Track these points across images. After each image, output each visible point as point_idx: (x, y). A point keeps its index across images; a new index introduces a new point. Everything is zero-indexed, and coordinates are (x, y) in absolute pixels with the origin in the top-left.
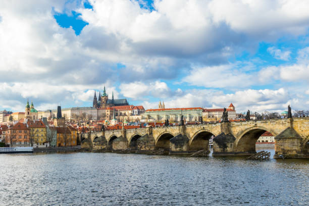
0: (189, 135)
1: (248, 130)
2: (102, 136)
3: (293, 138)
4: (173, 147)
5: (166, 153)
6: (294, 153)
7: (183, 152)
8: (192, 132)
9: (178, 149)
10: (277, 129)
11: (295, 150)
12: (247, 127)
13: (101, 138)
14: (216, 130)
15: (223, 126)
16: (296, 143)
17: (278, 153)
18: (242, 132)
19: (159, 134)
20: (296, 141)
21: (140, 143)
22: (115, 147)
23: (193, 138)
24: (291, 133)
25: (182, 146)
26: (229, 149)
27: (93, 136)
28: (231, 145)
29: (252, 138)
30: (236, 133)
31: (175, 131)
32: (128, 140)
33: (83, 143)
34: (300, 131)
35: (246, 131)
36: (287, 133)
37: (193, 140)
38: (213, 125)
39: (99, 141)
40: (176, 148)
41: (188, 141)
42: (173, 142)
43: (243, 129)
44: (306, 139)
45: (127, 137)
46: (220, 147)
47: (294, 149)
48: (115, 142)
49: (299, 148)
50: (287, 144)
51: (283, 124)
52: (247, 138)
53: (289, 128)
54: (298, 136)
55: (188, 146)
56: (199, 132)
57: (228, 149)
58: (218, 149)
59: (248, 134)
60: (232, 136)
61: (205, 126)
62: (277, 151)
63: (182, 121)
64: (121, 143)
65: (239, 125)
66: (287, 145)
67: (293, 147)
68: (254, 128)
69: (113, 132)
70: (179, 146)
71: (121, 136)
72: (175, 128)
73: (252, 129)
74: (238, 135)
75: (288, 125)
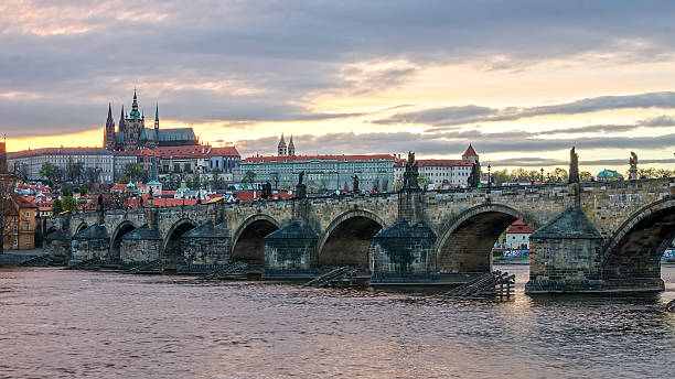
0: (318, 225)
1: (469, 215)
2: (96, 225)
3: (579, 238)
4: (272, 257)
5: (256, 273)
6: (580, 276)
7: (299, 270)
8: (327, 219)
9: (287, 263)
10: (541, 212)
11: (582, 269)
12: (465, 206)
13: (93, 229)
14: (387, 215)
15: (405, 201)
16: (585, 251)
17: (538, 278)
18: (455, 218)
19: (240, 221)
20: (585, 246)
21: (188, 244)
22: (127, 255)
23: (328, 234)
24: (575, 224)
25: (299, 255)
26: (417, 266)
27: (75, 225)
28: (424, 254)
29: (480, 237)
30: (439, 222)
31: (281, 214)
32: (164, 236)
33: (49, 242)
34: (598, 217)
35: (464, 218)
36: (565, 222)
37: (327, 241)
38: (381, 200)
39: (88, 239)
40: (280, 260)
41: (315, 242)
42: (275, 243)
43: (457, 212)
44: (611, 240)
45: (160, 228)
46: (393, 260)
47: (579, 266)
48: (127, 240)
49: (594, 264)
50: (561, 252)
51: (556, 198)
52: (469, 235)
53: (570, 210)
54: (590, 233)
55: (314, 254)
56: (345, 218)
57: (414, 264)
58: (389, 266)
59: (468, 223)
60: (428, 229)
61: (358, 202)
62: (536, 272)
63: (301, 188)
64: (144, 244)
65: (446, 201)
66: (562, 257)
67: (577, 261)
68: (484, 210)
69: (126, 216)
70: (289, 256)
71: (146, 225)
72: (282, 205)
73: (478, 211)
74: (442, 229)
75: (569, 202)
